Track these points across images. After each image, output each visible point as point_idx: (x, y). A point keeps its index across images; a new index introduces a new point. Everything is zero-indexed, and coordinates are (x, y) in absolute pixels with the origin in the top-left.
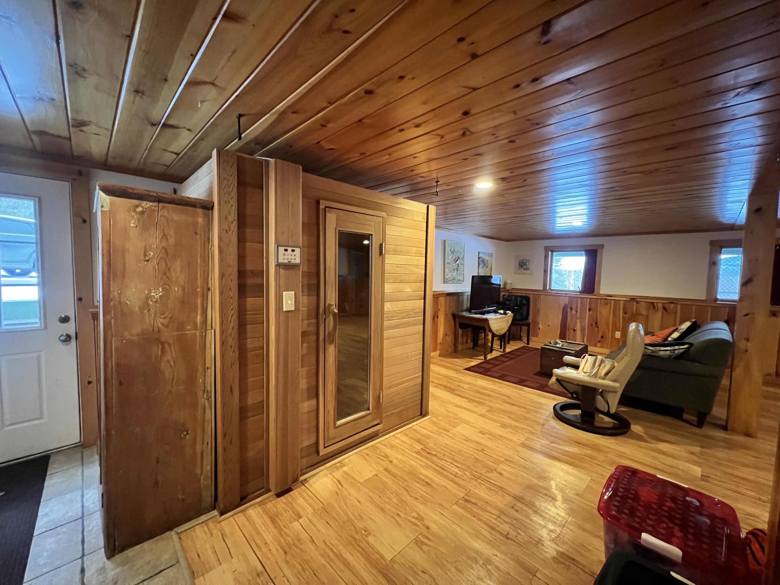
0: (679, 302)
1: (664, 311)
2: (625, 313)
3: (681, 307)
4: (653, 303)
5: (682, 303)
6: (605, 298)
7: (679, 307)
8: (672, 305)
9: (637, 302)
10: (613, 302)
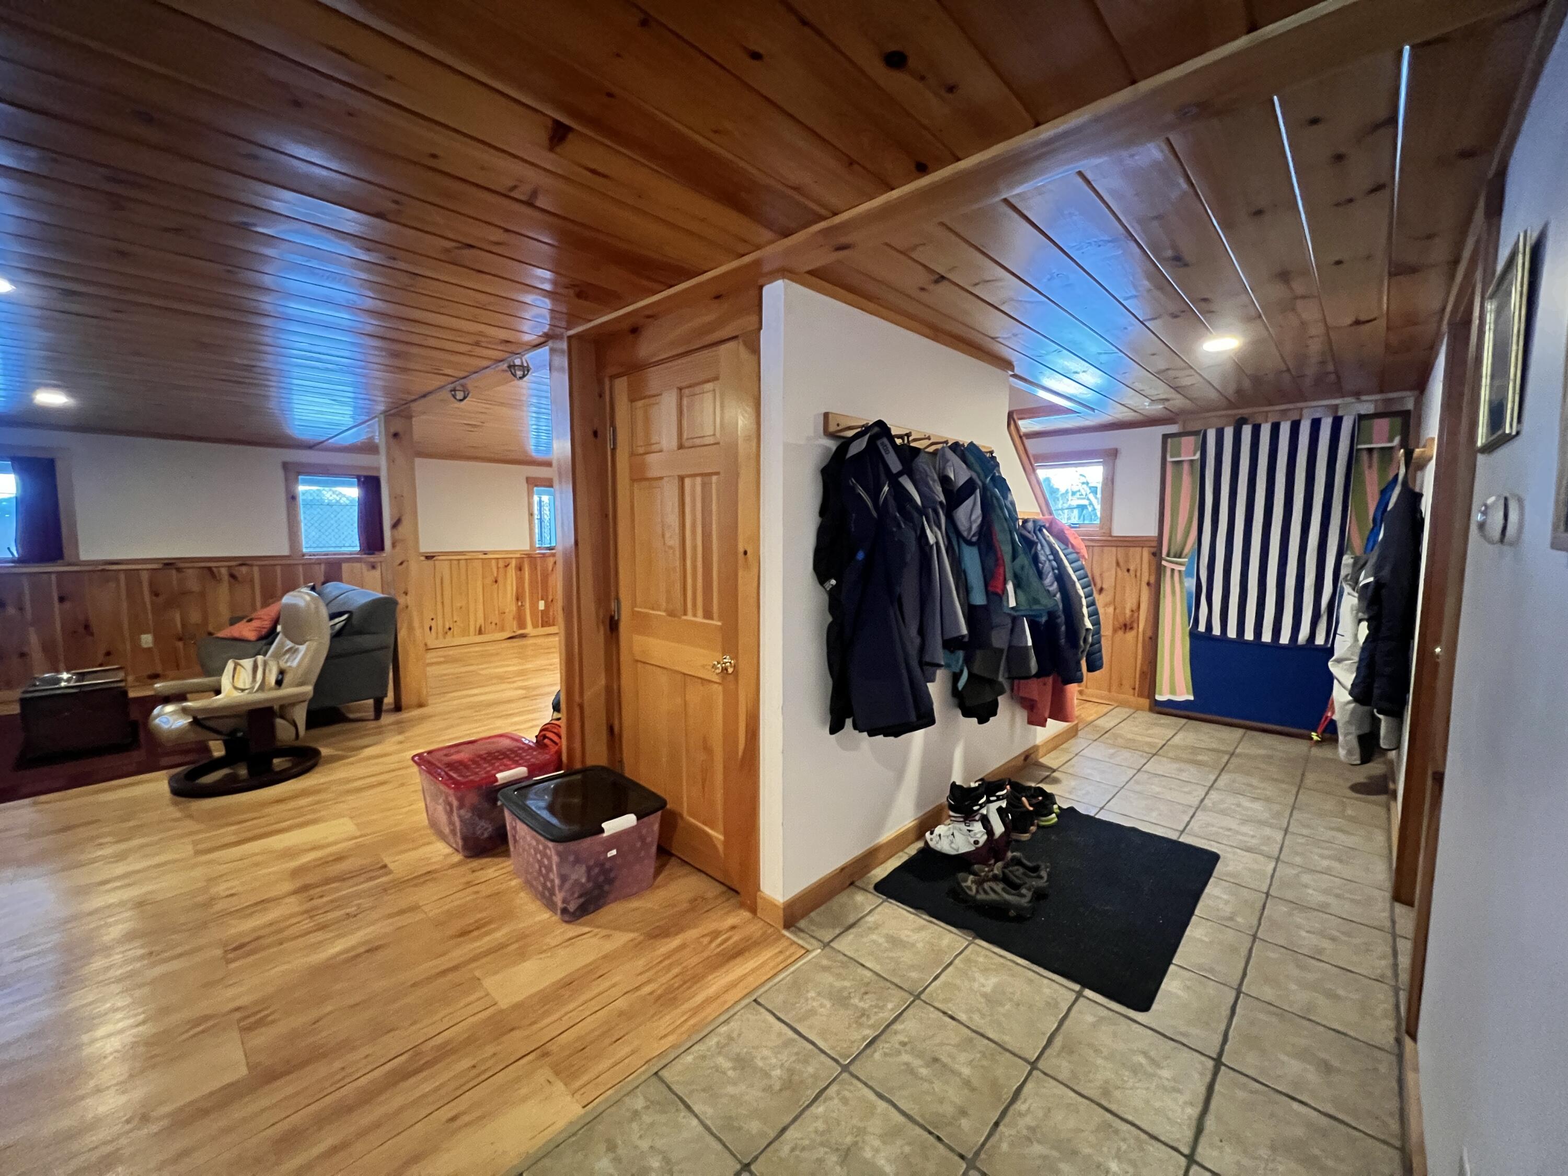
0: (255, 563)
1: (232, 580)
2: (157, 595)
3: (260, 570)
4: (210, 569)
5: (259, 563)
6: (100, 568)
7: (256, 569)
8: (244, 569)
9: (179, 570)
10: (122, 577)
